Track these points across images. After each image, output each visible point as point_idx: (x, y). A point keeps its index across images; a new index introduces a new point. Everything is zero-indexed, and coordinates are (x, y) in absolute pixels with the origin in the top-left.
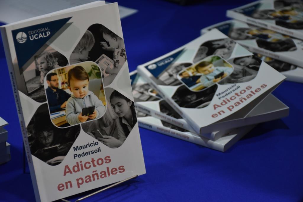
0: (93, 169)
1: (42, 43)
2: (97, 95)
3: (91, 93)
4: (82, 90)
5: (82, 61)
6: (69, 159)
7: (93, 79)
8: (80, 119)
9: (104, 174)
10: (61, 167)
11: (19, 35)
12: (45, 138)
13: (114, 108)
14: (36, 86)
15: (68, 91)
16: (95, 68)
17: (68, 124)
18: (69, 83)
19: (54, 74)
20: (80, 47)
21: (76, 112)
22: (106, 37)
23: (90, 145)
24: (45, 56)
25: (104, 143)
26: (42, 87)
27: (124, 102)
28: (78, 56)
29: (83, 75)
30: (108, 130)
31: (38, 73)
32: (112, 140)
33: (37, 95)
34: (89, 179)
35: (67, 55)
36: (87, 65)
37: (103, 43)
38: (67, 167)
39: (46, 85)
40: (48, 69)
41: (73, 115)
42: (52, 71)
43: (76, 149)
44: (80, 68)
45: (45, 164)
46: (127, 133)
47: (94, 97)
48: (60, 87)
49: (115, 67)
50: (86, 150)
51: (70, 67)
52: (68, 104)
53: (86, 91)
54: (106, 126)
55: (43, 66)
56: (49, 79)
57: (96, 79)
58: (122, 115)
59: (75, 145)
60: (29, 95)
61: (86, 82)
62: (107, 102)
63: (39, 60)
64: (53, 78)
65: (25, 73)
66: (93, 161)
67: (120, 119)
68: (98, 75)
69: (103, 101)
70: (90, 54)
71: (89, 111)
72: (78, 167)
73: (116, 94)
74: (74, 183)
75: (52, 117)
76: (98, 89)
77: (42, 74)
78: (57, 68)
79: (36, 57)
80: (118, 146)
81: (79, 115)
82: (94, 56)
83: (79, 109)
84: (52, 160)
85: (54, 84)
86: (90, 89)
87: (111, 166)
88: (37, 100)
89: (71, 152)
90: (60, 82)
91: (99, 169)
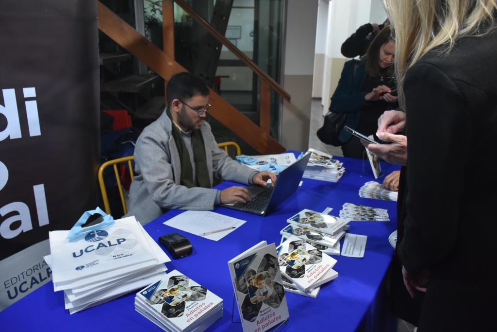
0: (268, 319)
1: (246, 266)
2: (268, 285)
3: (266, 285)
4: (263, 284)
5: (262, 271)
6: (259, 318)
7: (267, 279)
8: (262, 298)
9: (273, 321)
10: (256, 321)
11: (236, 265)
12: (249, 310)
13: (275, 289)
14: (244, 287)
15: (257, 286)
16: (267, 273)
17: (257, 301)
18: (257, 283)
19: (251, 280)
20: (261, 265)
21: (260, 295)
22: (271, 259)
23: (267, 309)
24: (247, 272)
25: (272, 306)
26: (246, 287)
27: (279, 286)
28: (260, 270)
29: (263, 278)
30: (273, 300)
31: (245, 281)
32: (275, 304)
33: (245, 291)
34: (267, 325)
35: (256, 270)
36: (264, 273)
37: (270, 262)
38: (258, 321)
39: (248, 285)
40: (249, 278)
41: (259, 297)
42: (250, 279)
43: (261, 312)
44: (261, 275)
45: (249, 322)
46: (281, 300)
47: (267, 287)
48: (254, 285)
49: (275, 271)
50: (265, 312)
51: (257, 275)
52: (257, 292)
53: (264, 285)
54: (272, 299)
55: (247, 277)
56: (249, 282)
57: (268, 278)
58: (279, 293)
59: (261, 310)
60: (241, 291)
61: (264, 281)
62: (273, 288)
63: (245, 275)
64: (251, 281)
65: (239, 282)
66: (268, 316)
67: (278, 294)
68: (269, 277)
69: (271, 287)
70: (265, 267)
71: (265, 293)
72: (263, 320)
73: (276, 284)
74: (261, 328)
75: (251, 299)
76: (269, 283)
77: (246, 281)
78: (252, 276)
79: (244, 273)
80: (278, 307)
81: (262, 296)
82: (266, 269)
83: (262, 293)
84: (252, 320)
85: (251, 284)
86: (266, 284)
87: (275, 317)
88: (245, 293)
89: (259, 314)
90: (253, 283)
91: (271, 319)
